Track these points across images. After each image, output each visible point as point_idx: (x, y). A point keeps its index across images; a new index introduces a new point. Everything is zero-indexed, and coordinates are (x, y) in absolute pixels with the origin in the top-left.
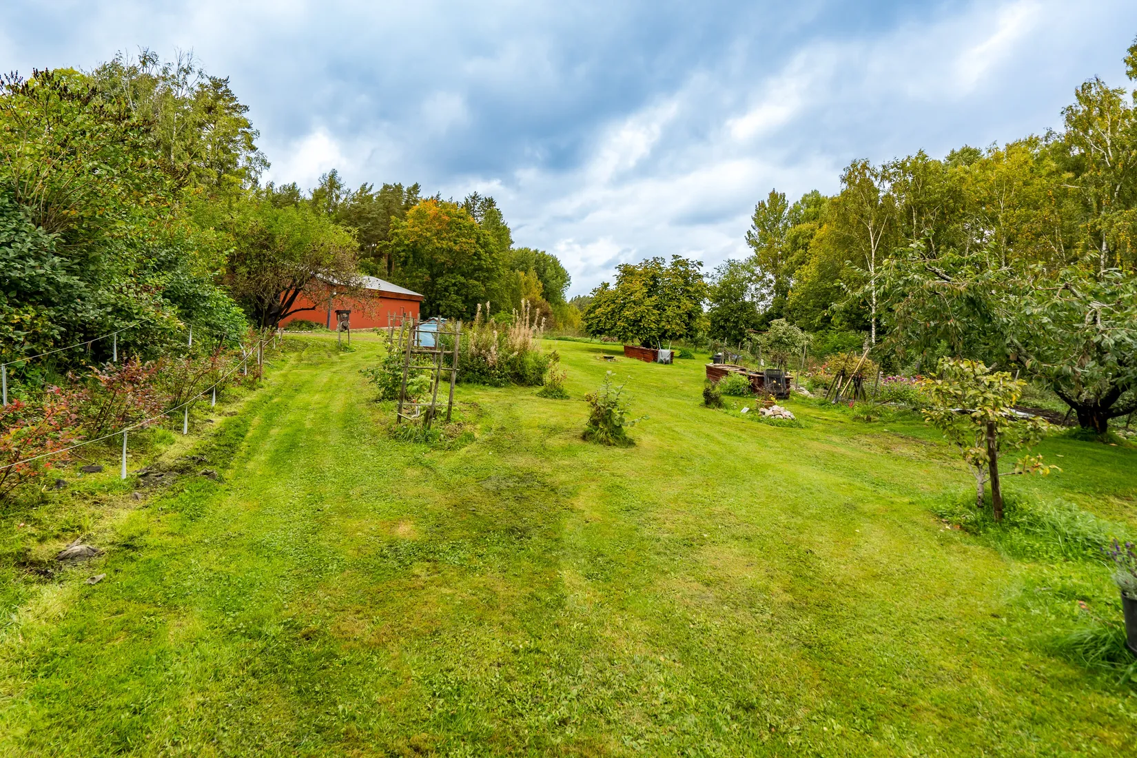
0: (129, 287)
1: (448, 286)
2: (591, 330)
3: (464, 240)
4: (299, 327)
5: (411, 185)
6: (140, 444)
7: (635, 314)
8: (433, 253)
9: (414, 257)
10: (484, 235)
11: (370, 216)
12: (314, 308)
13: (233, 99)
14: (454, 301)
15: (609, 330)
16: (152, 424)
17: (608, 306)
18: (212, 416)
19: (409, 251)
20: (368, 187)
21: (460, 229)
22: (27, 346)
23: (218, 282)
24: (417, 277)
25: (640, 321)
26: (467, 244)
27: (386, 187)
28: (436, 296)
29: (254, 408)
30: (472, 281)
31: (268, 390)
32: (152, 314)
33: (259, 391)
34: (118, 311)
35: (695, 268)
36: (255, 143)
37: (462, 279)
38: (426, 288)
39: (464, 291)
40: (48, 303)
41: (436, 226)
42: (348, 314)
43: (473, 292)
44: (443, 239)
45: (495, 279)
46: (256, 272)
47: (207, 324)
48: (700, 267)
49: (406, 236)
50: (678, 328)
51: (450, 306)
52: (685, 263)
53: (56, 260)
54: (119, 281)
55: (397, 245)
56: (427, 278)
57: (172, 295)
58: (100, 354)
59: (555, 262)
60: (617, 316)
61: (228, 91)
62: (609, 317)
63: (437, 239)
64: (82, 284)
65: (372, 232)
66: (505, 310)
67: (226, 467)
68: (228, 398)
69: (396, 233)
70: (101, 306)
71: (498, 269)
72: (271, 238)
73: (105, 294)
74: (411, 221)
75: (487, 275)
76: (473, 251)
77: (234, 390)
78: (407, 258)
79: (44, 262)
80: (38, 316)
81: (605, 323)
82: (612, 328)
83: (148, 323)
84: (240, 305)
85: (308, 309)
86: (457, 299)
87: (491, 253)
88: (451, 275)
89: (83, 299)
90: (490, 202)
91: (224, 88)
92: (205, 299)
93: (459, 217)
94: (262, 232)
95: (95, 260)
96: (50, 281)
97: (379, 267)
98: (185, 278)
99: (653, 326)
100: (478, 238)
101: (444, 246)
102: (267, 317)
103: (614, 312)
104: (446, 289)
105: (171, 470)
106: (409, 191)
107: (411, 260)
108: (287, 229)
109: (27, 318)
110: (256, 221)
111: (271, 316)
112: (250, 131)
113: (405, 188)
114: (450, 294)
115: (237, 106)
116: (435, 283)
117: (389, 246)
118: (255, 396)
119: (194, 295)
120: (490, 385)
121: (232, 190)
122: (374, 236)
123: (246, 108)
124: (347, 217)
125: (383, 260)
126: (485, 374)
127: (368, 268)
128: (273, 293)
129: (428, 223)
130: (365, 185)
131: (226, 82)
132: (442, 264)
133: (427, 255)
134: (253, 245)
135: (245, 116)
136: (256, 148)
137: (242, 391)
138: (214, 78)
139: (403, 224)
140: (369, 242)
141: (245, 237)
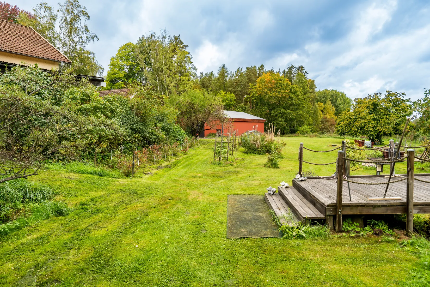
0: (153, 128)
1: (277, 114)
2: (339, 133)
3: (283, 91)
4: (212, 136)
5: (260, 65)
6: (158, 162)
7: (361, 124)
8: (269, 99)
9: (260, 101)
10: (294, 87)
11: (242, 83)
12: (210, 129)
13: (182, 43)
14: (281, 121)
15: (347, 132)
16: (160, 159)
17: (348, 120)
18: (173, 159)
19: (258, 99)
20: (240, 69)
21: (281, 86)
22: (137, 142)
23: (176, 123)
24: (263, 111)
25: (364, 127)
26: (285, 93)
27: (248, 69)
28: (272, 119)
29: (184, 158)
30: (288, 111)
31: (189, 155)
32: (159, 134)
33: (187, 155)
34: (152, 134)
35: (401, 97)
36: (191, 60)
37: (284, 110)
38: (267, 116)
39: (285, 116)
40: (140, 133)
41: (269, 86)
42: (220, 131)
43: (289, 116)
44: (273, 92)
45: (300, 109)
46: (190, 117)
47: (174, 136)
48: (403, 96)
49: (256, 92)
50: (387, 130)
51: (278, 123)
52: (394, 95)
53: (140, 123)
54: (151, 127)
55: (253, 97)
56: (267, 111)
57: (164, 129)
58: (149, 143)
59: (343, 95)
60: (352, 125)
61: (180, 40)
62: (348, 126)
63: (270, 92)
64: (145, 128)
65: (244, 91)
66: (307, 124)
67: (173, 167)
68: (178, 156)
69: (252, 91)
70: (149, 133)
71: (302, 104)
72: (193, 105)
73: (149, 130)
74: (258, 84)
75: (296, 107)
76: (288, 96)
77: (180, 154)
78: (257, 102)
79: (138, 124)
80: (138, 136)
81: (346, 129)
82: (349, 131)
83: (158, 136)
84: (184, 130)
85: (209, 129)
86: (282, 120)
87: (298, 96)
88: (278, 109)
89: (145, 131)
90: (301, 68)
91: (179, 39)
92: (172, 129)
93: (281, 80)
94: (190, 103)
95: (146, 122)
96: (140, 128)
97: (247, 107)
98: (166, 124)
99: (371, 129)
100: (291, 90)
101: (274, 95)
102: (195, 133)
103: (350, 123)
104: (276, 116)
105: (163, 167)
106: (259, 69)
107: (259, 103)
108: (198, 101)
109: (137, 136)
110: (188, 100)
111: (197, 132)
112: (189, 55)
113: (257, 68)
114: (278, 118)
115: (184, 46)
116: (271, 113)
117: (249, 97)
118: (185, 156)
119: (169, 128)
120: (258, 154)
121: (184, 82)
122: (244, 93)
123: (187, 46)
124: (232, 85)
125: (248, 104)
126: (256, 150)
127: (242, 108)
128: (196, 124)
129: (266, 85)
130: (239, 69)
131: (179, 36)
132: (273, 104)
133: (266, 100)
134: (188, 108)
135: (187, 50)
136: (192, 63)
137: (182, 155)
138: (175, 36)
139: (255, 86)
140: (243, 96)
141: (185, 105)
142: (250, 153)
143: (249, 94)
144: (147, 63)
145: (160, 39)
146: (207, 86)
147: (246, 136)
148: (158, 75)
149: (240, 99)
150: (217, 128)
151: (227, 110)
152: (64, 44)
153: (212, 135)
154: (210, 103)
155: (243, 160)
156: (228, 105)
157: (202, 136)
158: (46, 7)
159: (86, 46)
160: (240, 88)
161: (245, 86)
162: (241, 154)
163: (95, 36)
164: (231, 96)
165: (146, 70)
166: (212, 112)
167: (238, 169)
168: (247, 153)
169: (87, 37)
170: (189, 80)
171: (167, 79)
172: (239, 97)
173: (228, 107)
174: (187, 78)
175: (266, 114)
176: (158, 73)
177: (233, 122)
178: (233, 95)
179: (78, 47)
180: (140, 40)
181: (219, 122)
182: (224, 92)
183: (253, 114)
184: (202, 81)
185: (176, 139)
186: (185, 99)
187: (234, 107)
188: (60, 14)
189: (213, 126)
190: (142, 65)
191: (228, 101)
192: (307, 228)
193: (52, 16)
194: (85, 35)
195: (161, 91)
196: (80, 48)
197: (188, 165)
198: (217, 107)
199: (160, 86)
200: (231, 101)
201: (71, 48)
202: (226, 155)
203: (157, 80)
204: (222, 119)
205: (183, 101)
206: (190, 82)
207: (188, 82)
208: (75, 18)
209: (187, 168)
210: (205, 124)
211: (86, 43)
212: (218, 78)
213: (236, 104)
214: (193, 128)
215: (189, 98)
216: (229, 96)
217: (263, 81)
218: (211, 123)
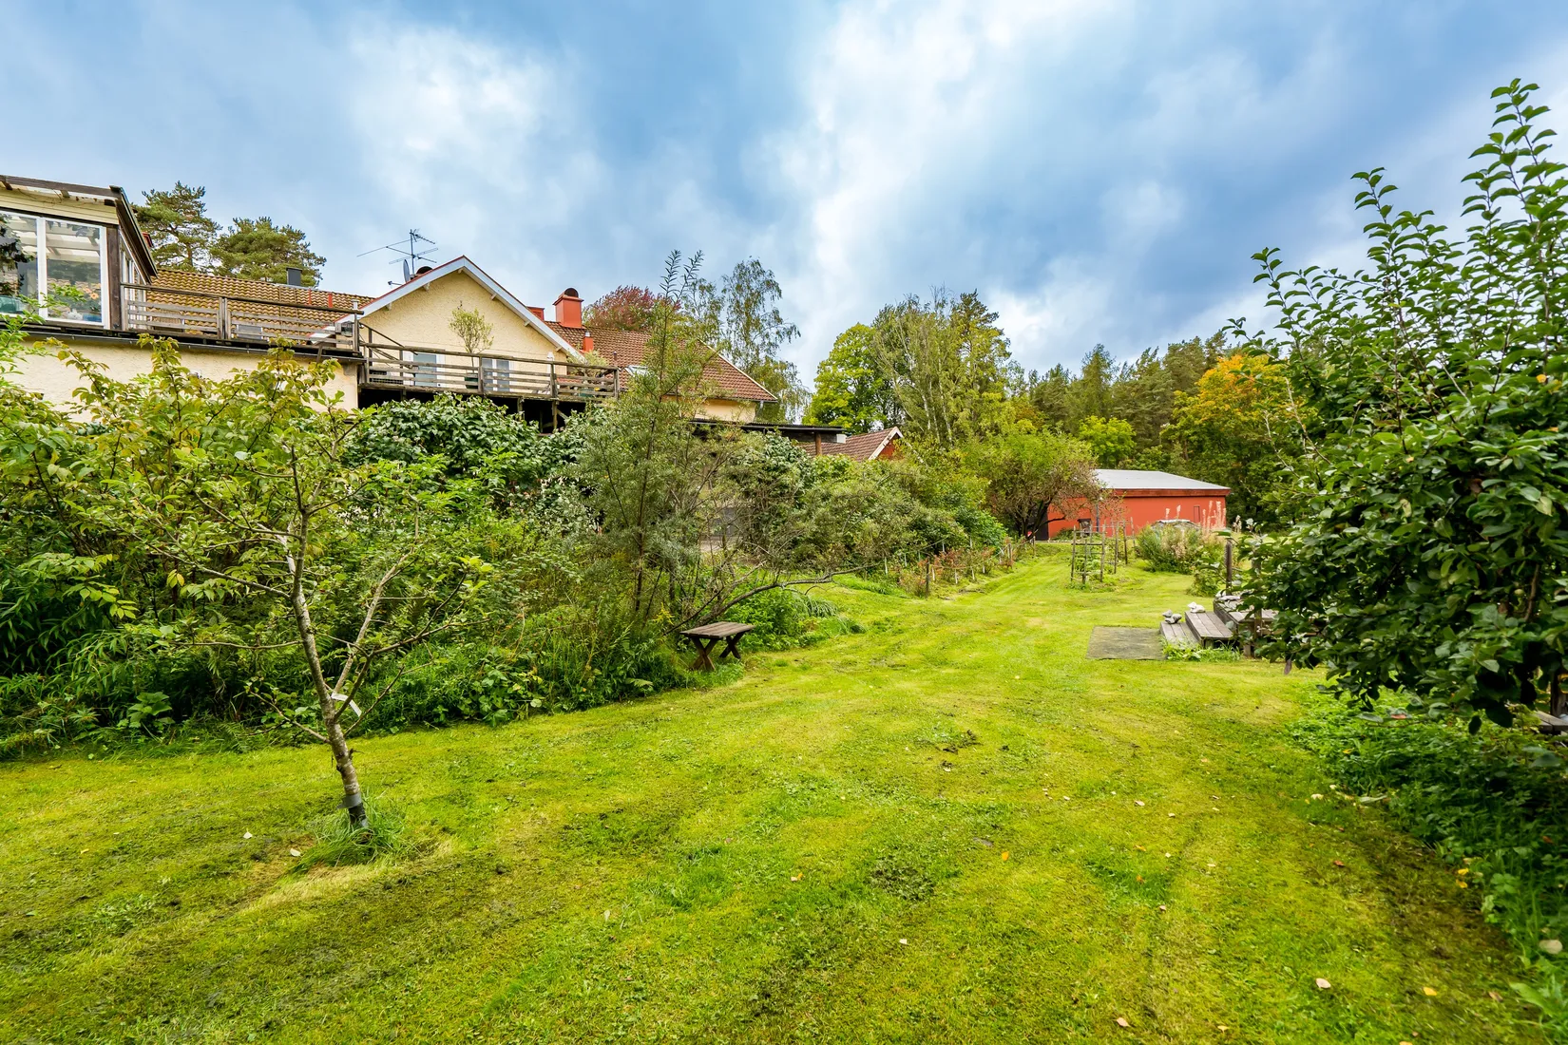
1: (1267, 472)
4: (1068, 536)
5: (1211, 335)
8: (1237, 430)
9: (1211, 439)
11: (1154, 391)
12: (1063, 519)
13: (983, 310)
18: (985, 580)
19: (1204, 432)
20: (1150, 353)
23: (984, 507)
24: (1219, 465)
29: (1007, 579)
31: (1015, 575)
32: (953, 531)
33: (1011, 574)
36: (1008, 350)
38: (1234, 477)
41: (1238, 394)
42: (1089, 522)
44: (1251, 409)
46: (1012, 493)
47: (980, 535)
49: (1196, 415)
55: (1186, 427)
56: (1233, 464)
57: (960, 520)
61: (978, 303)
63: (1243, 412)
65: (1160, 412)
67: (989, 593)
68: (994, 575)
69: (1184, 412)
72: (1019, 464)
74: (1204, 392)
77: (996, 572)
78: (1201, 442)
84: (1000, 521)
85: (1059, 520)
91: (974, 303)
92: (976, 521)
94: (1012, 461)
98: (965, 510)
101: (1254, 419)
102: (1026, 528)
104: (1266, 476)
105: (970, 591)
106: (1209, 345)
107: (1208, 443)
108: (1030, 455)
110: (1006, 453)
111: (1029, 527)
112: (1003, 338)
113: (1203, 343)
114: (1272, 482)
115: (988, 315)
116: (1247, 470)
117: (1175, 430)
118: (1008, 576)
119: (971, 519)
120: (1180, 572)
121: (991, 406)
122: (1162, 417)
123: (996, 315)
124: (1124, 399)
125: (1178, 446)
126: (1175, 564)
127: (1156, 459)
128: (1026, 509)
129: (1226, 392)
130: (1147, 351)
131: (975, 294)
132: (1254, 442)
133: (1229, 433)
134: (1007, 472)
135: (996, 324)
136: (1009, 354)
137: (1000, 572)
138: (964, 296)
139: (1191, 399)
140: (1157, 425)
141: (1001, 466)
142: (1162, 570)
143: (1174, 422)
144: (902, 369)
145: (932, 310)
146: (1051, 406)
147: (1150, 533)
148: (928, 394)
149: (1150, 436)
150: (1082, 515)
151: (1112, 467)
152: (737, 354)
153: (1066, 533)
154: (1059, 459)
155: (1139, 582)
156: (1113, 454)
157: (1043, 536)
158: (702, 288)
159: (777, 350)
160: (1148, 404)
161: (1166, 400)
162: (1139, 572)
163: (793, 328)
164: (1119, 429)
165: (898, 383)
166: (1066, 478)
167: (1124, 597)
168: (1154, 570)
169: (778, 333)
170: (1003, 400)
171: (952, 404)
172: (1147, 428)
173: (1110, 460)
174: (999, 396)
175: (1232, 472)
176: (926, 389)
177: (1122, 501)
178: (1125, 424)
179: (762, 355)
180: (881, 316)
181: (1084, 501)
182: (1099, 418)
183: (1191, 476)
184: (1038, 395)
185: (985, 541)
186: (998, 453)
187: (1131, 458)
188: (729, 295)
189: (1070, 512)
190: (889, 373)
191: (1112, 442)
192: (1210, 650)
193: (714, 303)
194: (774, 330)
195: (934, 432)
196: (766, 357)
197: (1017, 589)
198: (1077, 466)
199: (932, 421)
200: (1121, 441)
201: (750, 359)
202: (1098, 572)
203: (926, 406)
204: (1092, 494)
205: (994, 457)
206: (1008, 404)
207: (1002, 405)
208: (755, 299)
209: (1015, 594)
210: (1051, 508)
211: (777, 346)
212: (1084, 384)
213: (1138, 450)
214: (1019, 516)
215: (1009, 451)
216: (1114, 429)
217: (1216, 382)
218: (1064, 505)
